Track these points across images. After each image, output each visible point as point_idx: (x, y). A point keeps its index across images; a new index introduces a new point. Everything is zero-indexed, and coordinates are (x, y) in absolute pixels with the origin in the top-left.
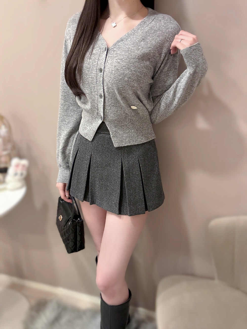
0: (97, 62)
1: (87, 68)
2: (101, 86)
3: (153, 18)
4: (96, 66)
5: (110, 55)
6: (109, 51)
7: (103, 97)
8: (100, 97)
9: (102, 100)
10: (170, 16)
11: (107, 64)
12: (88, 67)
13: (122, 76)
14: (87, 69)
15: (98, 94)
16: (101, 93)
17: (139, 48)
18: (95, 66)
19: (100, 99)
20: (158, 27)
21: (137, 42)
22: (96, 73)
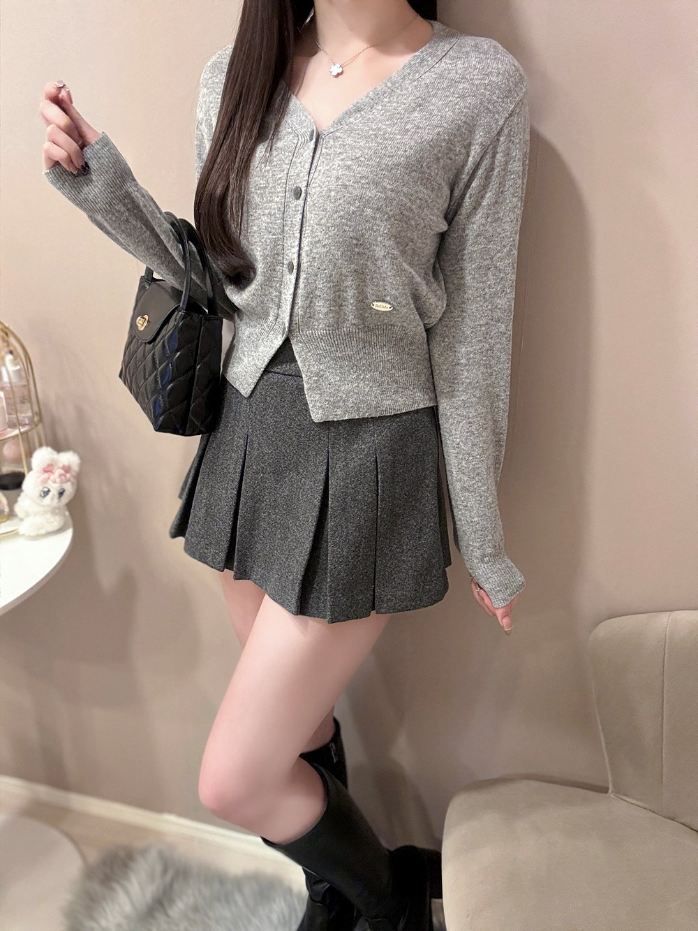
0: (286, 172)
1: (257, 187)
2: (294, 237)
3: (447, 47)
4: (285, 181)
5: (324, 150)
6: (321, 141)
8: (289, 268)
10: (494, 42)
11: (316, 174)
12: (262, 185)
13: (357, 204)
14: (258, 192)
15: (285, 262)
16: (292, 257)
17: (407, 127)
18: (279, 182)
19: (288, 276)
20: (459, 72)
21: (403, 112)
22: (283, 201)
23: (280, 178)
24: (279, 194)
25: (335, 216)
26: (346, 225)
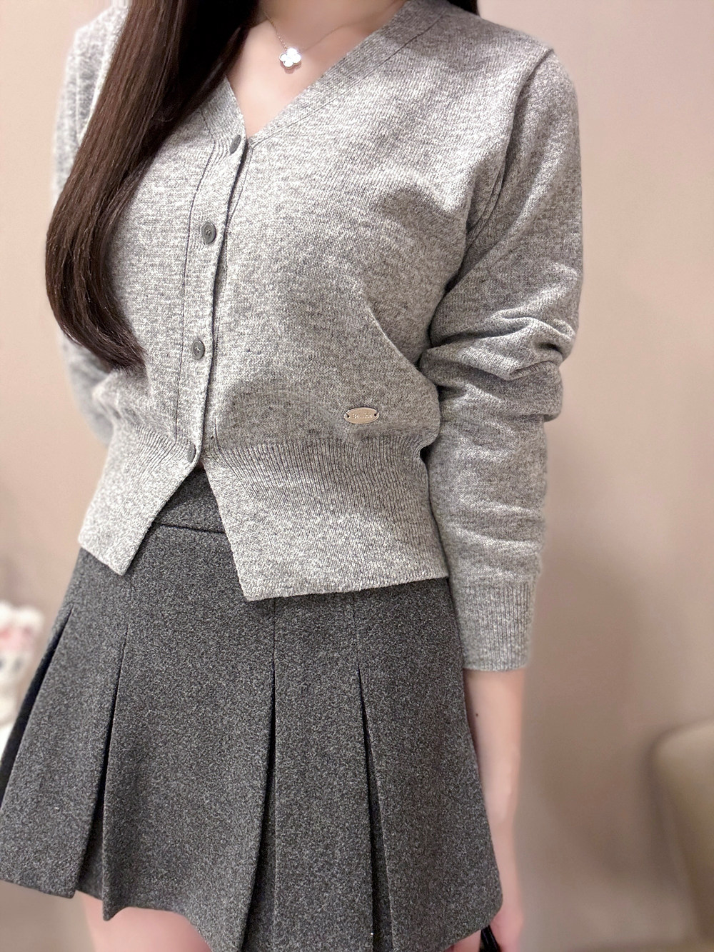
0: (189, 198)
1: (142, 220)
2: (204, 302)
4: (187, 213)
5: (253, 165)
6: (248, 152)
7: (208, 355)
8: (195, 351)
9: (205, 365)
11: (241, 203)
12: (150, 218)
13: (311, 248)
14: (143, 226)
15: (186, 342)
16: (202, 333)
18: (178, 213)
19: (192, 365)
22: (184, 244)
23: (179, 208)
24: (179, 234)
25: (275, 267)
26: (294, 282)
